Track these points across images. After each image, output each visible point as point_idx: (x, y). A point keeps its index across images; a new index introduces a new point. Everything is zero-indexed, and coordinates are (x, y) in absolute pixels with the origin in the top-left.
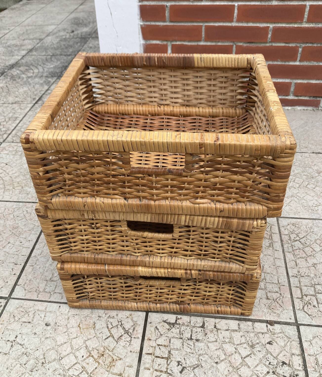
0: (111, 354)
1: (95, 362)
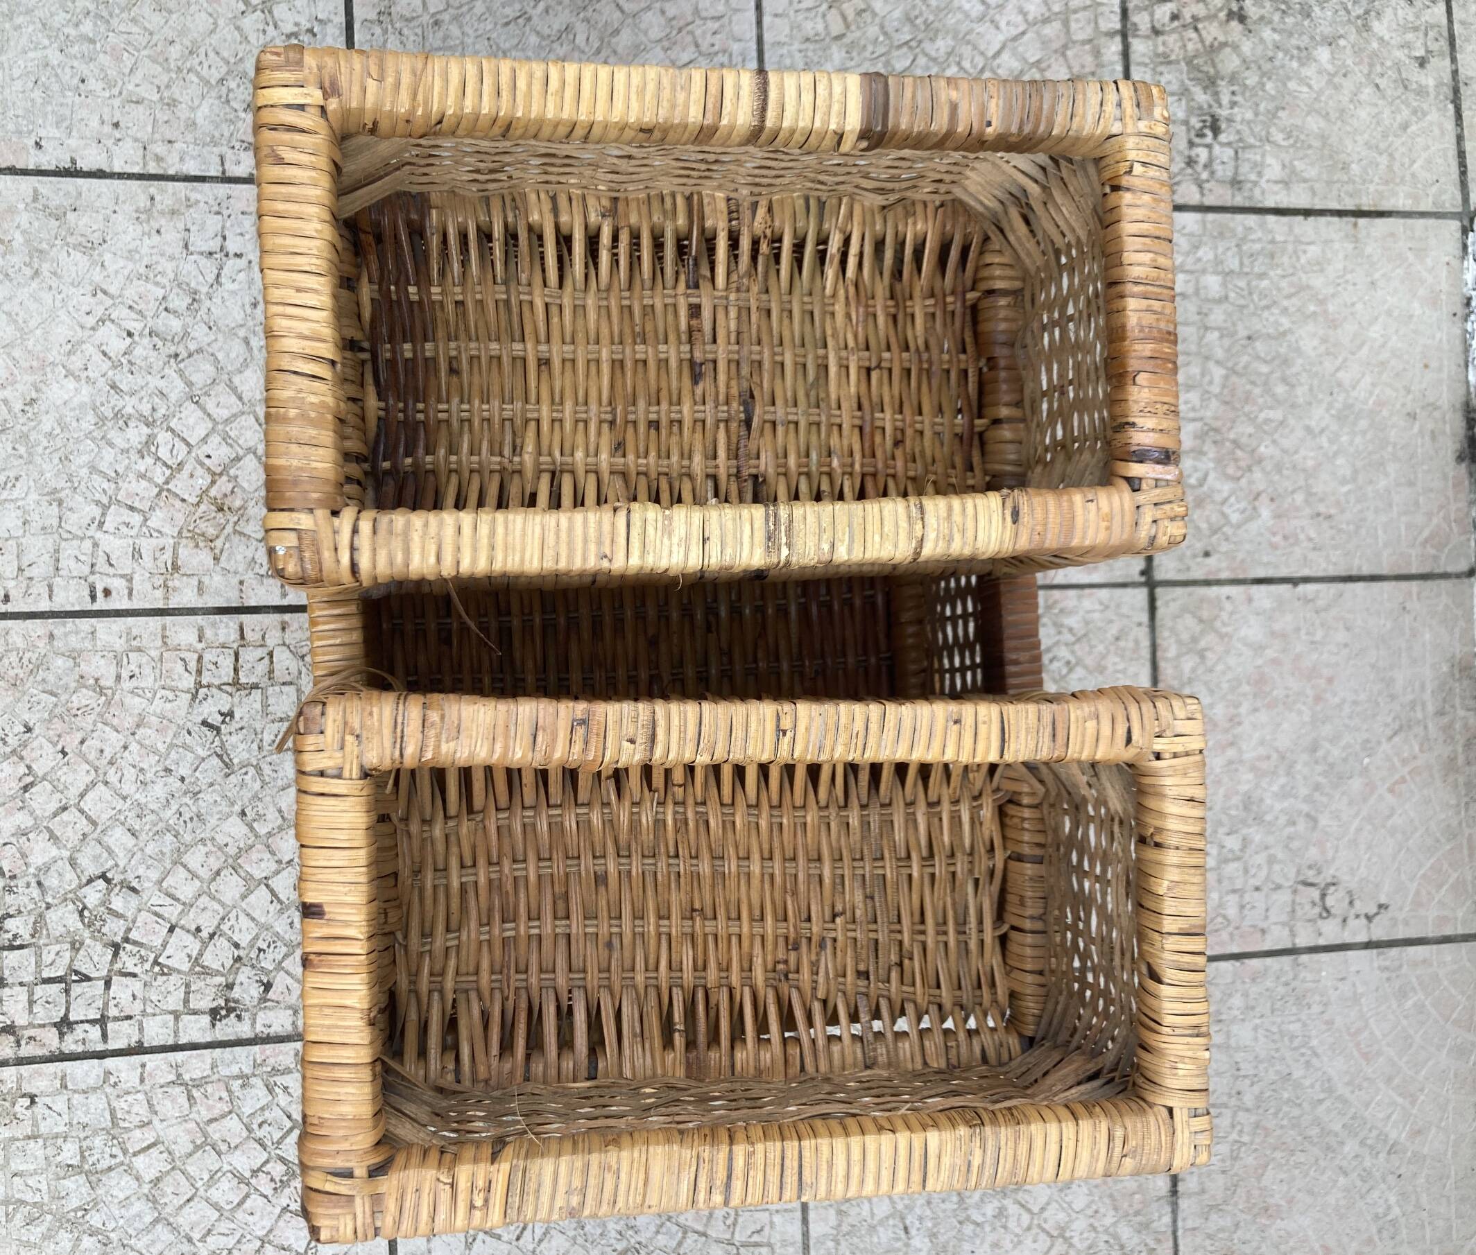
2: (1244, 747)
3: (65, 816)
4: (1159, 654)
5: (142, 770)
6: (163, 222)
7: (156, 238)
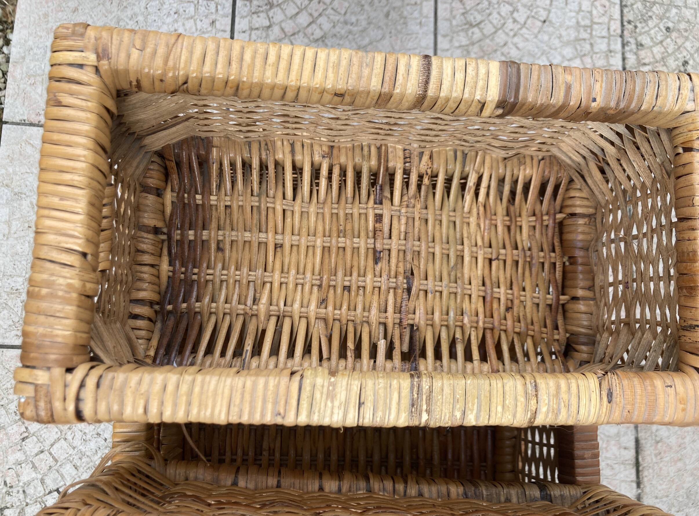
2: (687, 462)
3: (42, 456)
5: (85, 433)
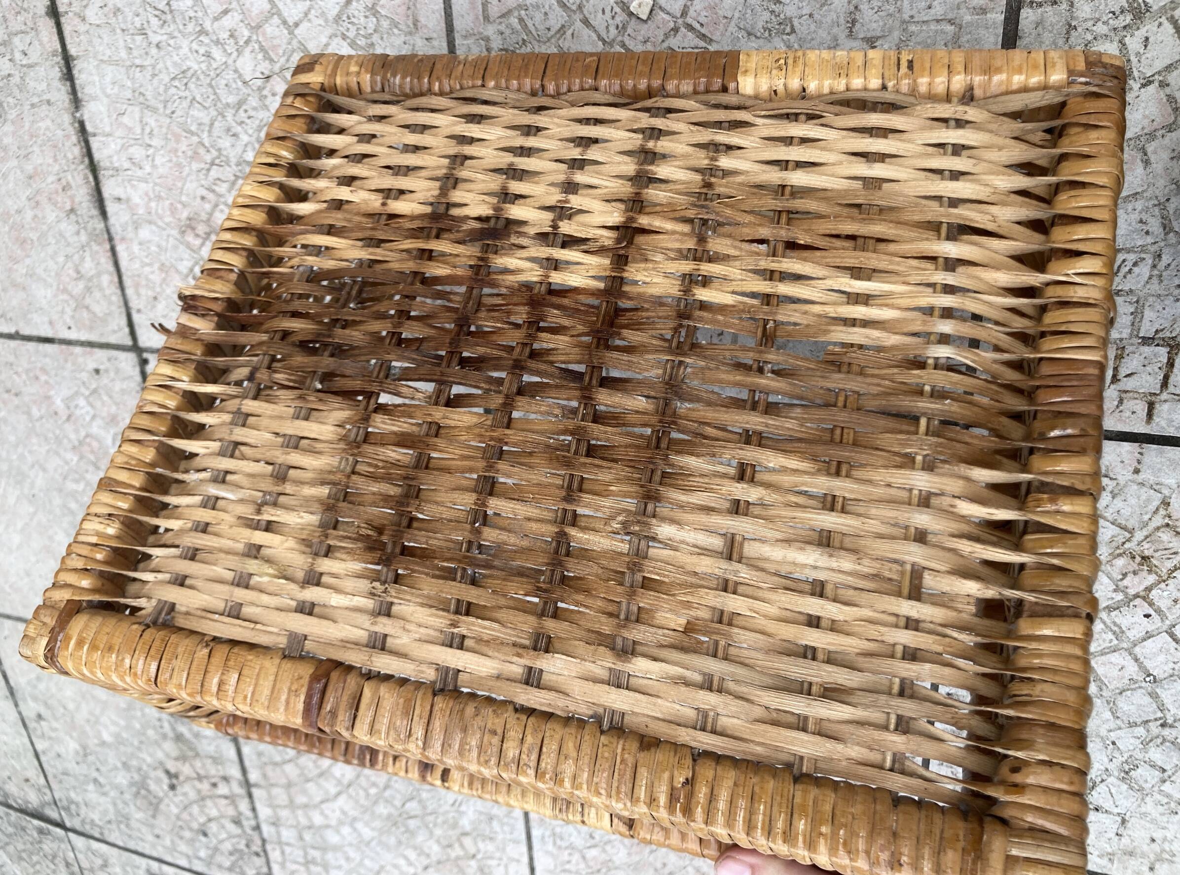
0: (1145, 532)
1: (1170, 582)
4: (116, 279)
6: (1145, 848)
7: (1157, 835)
